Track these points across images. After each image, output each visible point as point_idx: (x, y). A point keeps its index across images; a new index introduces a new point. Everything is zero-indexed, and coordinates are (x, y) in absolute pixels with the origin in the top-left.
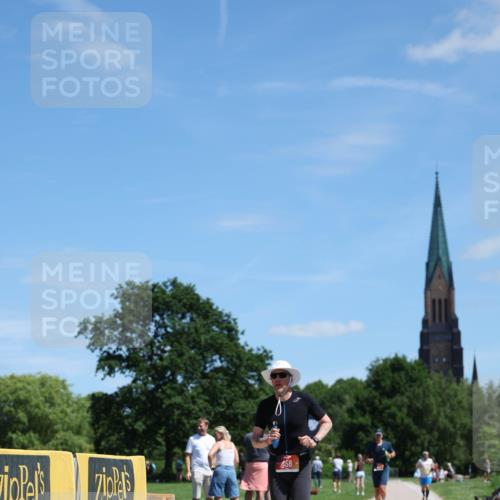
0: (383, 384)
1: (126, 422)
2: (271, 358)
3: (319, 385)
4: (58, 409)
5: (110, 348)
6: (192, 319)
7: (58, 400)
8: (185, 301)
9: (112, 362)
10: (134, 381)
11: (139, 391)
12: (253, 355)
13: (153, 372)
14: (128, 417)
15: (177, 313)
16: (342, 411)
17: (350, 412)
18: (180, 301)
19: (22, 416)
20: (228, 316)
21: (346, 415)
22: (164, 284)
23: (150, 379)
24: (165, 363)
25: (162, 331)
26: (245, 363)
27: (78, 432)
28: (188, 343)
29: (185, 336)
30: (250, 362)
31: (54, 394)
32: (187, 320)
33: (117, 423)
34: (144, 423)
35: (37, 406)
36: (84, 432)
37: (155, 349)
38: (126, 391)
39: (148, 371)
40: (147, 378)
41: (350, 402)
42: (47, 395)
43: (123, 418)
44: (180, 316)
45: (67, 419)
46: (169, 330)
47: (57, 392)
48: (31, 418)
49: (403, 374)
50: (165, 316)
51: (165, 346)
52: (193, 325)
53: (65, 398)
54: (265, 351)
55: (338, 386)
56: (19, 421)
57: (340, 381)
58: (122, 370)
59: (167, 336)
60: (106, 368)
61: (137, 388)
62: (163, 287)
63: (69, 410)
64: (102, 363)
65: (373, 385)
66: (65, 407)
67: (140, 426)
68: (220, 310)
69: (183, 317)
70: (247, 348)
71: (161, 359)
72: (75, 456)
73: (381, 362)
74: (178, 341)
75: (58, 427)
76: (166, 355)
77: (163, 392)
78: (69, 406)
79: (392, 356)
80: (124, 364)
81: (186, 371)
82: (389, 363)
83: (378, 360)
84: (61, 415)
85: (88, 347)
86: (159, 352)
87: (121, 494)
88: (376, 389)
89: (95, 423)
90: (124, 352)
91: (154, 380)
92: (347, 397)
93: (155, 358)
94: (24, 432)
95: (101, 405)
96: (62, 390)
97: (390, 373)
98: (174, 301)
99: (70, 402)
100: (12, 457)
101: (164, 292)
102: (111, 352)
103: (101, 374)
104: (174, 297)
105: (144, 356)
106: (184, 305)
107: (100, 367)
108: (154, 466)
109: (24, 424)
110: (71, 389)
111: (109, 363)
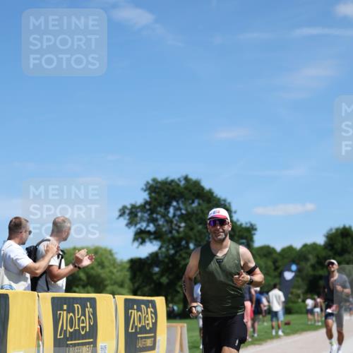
0: (335, 246)
1: (155, 277)
2: (256, 229)
3: (290, 248)
4: (107, 270)
5: (142, 226)
6: (199, 204)
7: (106, 264)
8: (194, 191)
9: (144, 236)
10: (160, 248)
11: (163, 255)
12: (243, 228)
13: (172, 242)
14: (156, 274)
15: (189, 199)
16: (307, 266)
17: (313, 267)
18: (190, 191)
19: (82, 275)
20: (225, 201)
21: (310, 269)
22: (179, 179)
23: (171, 247)
24: (181, 235)
25: (178, 213)
26: (237, 234)
27: (122, 285)
28: (197, 221)
29: (194, 216)
30: (241, 233)
31: (104, 259)
32: (195, 205)
33: (148, 278)
34: (168, 277)
35: (92, 268)
36: (126, 285)
37: (174, 226)
38: (154, 256)
39: (169, 241)
40: (168, 246)
41: (312, 260)
42: (99, 260)
43: (152, 274)
44: (190, 201)
45: (114, 277)
46: (184, 212)
47: (106, 258)
48: (89, 277)
49: (349, 239)
50: (180, 202)
51: (181, 223)
52: (200, 208)
53: (112, 262)
54: (251, 225)
55: (304, 249)
56: (80, 279)
57: (305, 246)
58: (151, 240)
59: (182, 216)
60: (140, 240)
61: (161, 253)
62: (178, 182)
63: (115, 270)
64: (137, 236)
65: (329, 248)
66: (112, 268)
67: (164, 280)
68: (219, 196)
69: (193, 202)
70: (239, 223)
71: (178, 232)
72: (114, 298)
73: (334, 231)
74: (190, 219)
75: (108, 282)
76: (181, 229)
77: (180, 256)
78: (115, 268)
79: (341, 226)
80: (152, 237)
81: (196, 240)
82: (339, 231)
83: (331, 230)
84: (109, 274)
85: (127, 225)
86: (177, 228)
87: (148, 324)
88: (331, 250)
89: (133, 279)
90: (151, 228)
91: (174, 248)
92: (310, 256)
93: (174, 232)
94: (84, 286)
95: (137, 266)
96: (110, 257)
97: (340, 239)
98: (186, 192)
99: (116, 265)
100: (69, 298)
101: (178, 185)
102: (143, 228)
103: (136, 244)
104: (186, 188)
105: (166, 231)
106: (194, 194)
107: (135, 239)
108: (175, 308)
109: (83, 281)
110: (116, 256)
111: (141, 236)
